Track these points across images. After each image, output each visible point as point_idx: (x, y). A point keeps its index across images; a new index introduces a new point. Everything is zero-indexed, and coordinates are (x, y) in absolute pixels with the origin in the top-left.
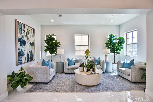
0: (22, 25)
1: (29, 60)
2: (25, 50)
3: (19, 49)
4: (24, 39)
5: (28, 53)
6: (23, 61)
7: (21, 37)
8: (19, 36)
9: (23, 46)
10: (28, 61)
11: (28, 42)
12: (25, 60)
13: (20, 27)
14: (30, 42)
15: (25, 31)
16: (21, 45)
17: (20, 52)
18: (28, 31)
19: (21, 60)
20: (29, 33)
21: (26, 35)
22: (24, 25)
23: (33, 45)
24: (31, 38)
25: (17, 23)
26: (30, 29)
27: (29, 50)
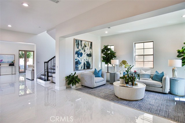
0: (79, 41)
1: (86, 68)
2: (81, 60)
3: (76, 59)
4: (80, 52)
5: (84, 63)
6: (80, 68)
8: (77, 50)
9: (80, 57)
10: (84, 69)
11: (85, 54)
12: (82, 68)
13: (77, 43)
14: (87, 53)
15: (81, 46)
16: (78, 56)
17: (77, 61)
18: (85, 45)
19: (78, 68)
20: (85, 46)
21: (83, 49)
22: (81, 41)
23: (90, 56)
24: (88, 51)
25: (75, 41)
26: (87, 43)
27: (85, 60)
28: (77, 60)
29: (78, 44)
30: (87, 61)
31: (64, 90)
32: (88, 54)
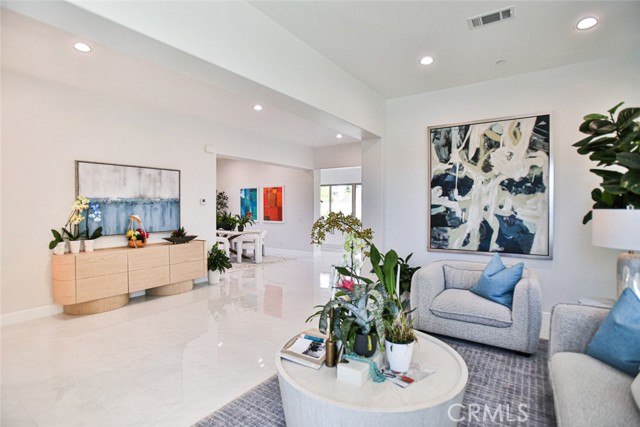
0: (449, 132)
2: (464, 210)
3: (434, 207)
4: (459, 175)
5: (485, 222)
6: (455, 244)
7: (448, 170)
8: (440, 168)
9: (458, 198)
10: (484, 247)
11: (488, 181)
12: (465, 243)
13: (442, 141)
14: (503, 178)
15: (466, 147)
16: (445, 194)
17: (438, 215)
18: (489, 139)
19: (445, 240)
20: (492, 145)
21: (475, 159)
22: (465, 129)
23: (531, 191)
24: (513, 162)
25: (430, 136)
26: (506, 129)
27: (492, 211)
28: (441, 210)
29: (448, 144)
30: (506, 212)
32: (511, 181)
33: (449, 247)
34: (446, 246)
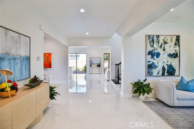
0: (153, 37)
1: (166, 74)
2: (158, 63)
3: (148, 62)
4: (156, 51)
5: (164, 67)
6: (155, 74)
7: (153, 49)
8: (150, 49)
9: (156, 59)
10: (163, 74)
11: (164, 54)
12: (158, 73)
13: (151, 40)
14: (168, 53)
15: (158, 43)
16: (152, 57)
18: (165, 41)
19: (152, 73)
20: (166, 43)
21: (161, 47)
22: (158, 36)
23: (175, 57)
24: (171, 48)
25: (147, 38)
26: (169, 38)
27: (165, 63)
28: (151, 63)
29: (153, 41)
30: (169, 64)
31: (129, 98)
32: (170, 54)
33: (153, 75)
34: (152, 75)
